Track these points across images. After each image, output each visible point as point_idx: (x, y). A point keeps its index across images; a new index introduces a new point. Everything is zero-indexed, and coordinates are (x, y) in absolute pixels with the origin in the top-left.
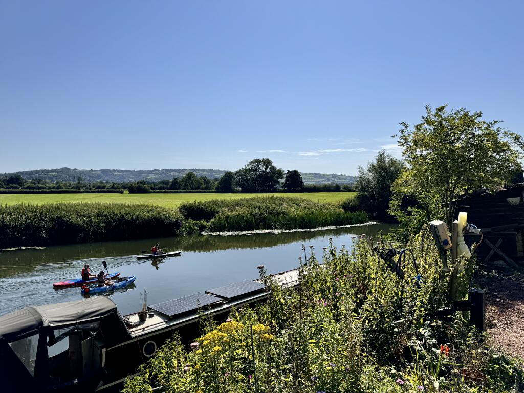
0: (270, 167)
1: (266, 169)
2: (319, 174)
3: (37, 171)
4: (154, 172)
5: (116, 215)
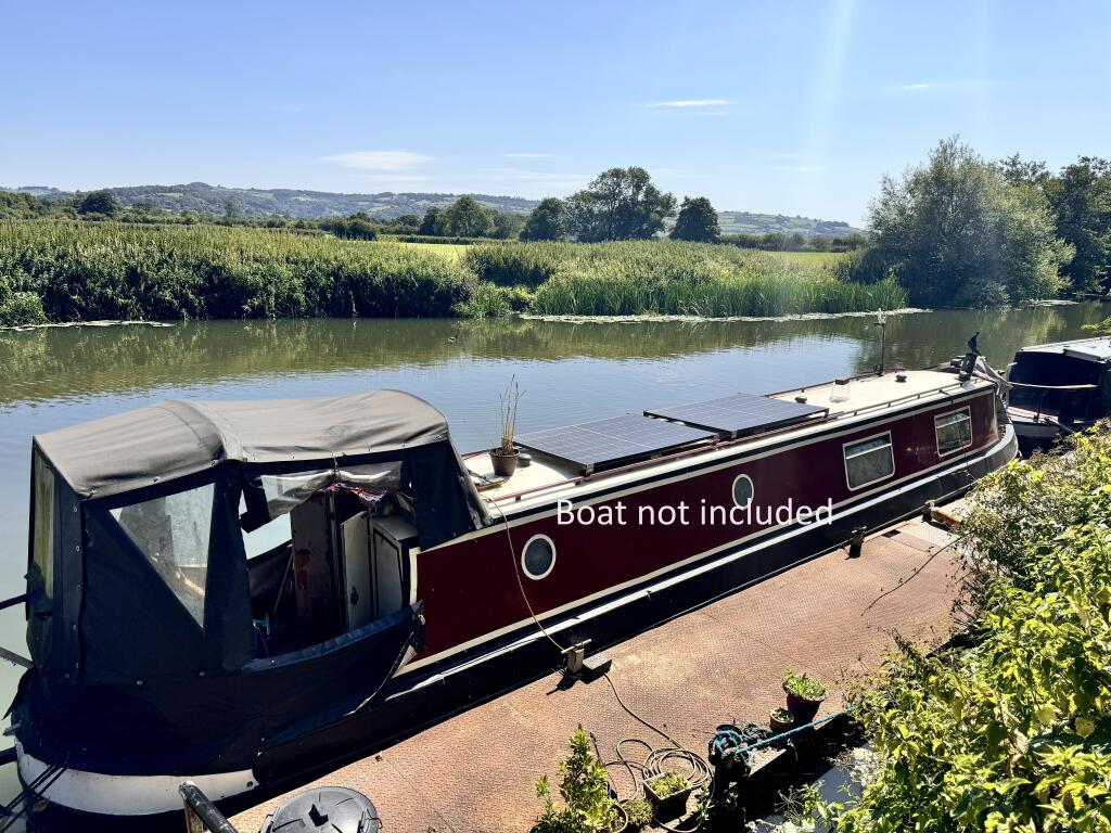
0: (644, 188)
1: (635, 194)
2: (747, 213)
3: (141, 187)
4: (383, 199)
5: (327, 261)
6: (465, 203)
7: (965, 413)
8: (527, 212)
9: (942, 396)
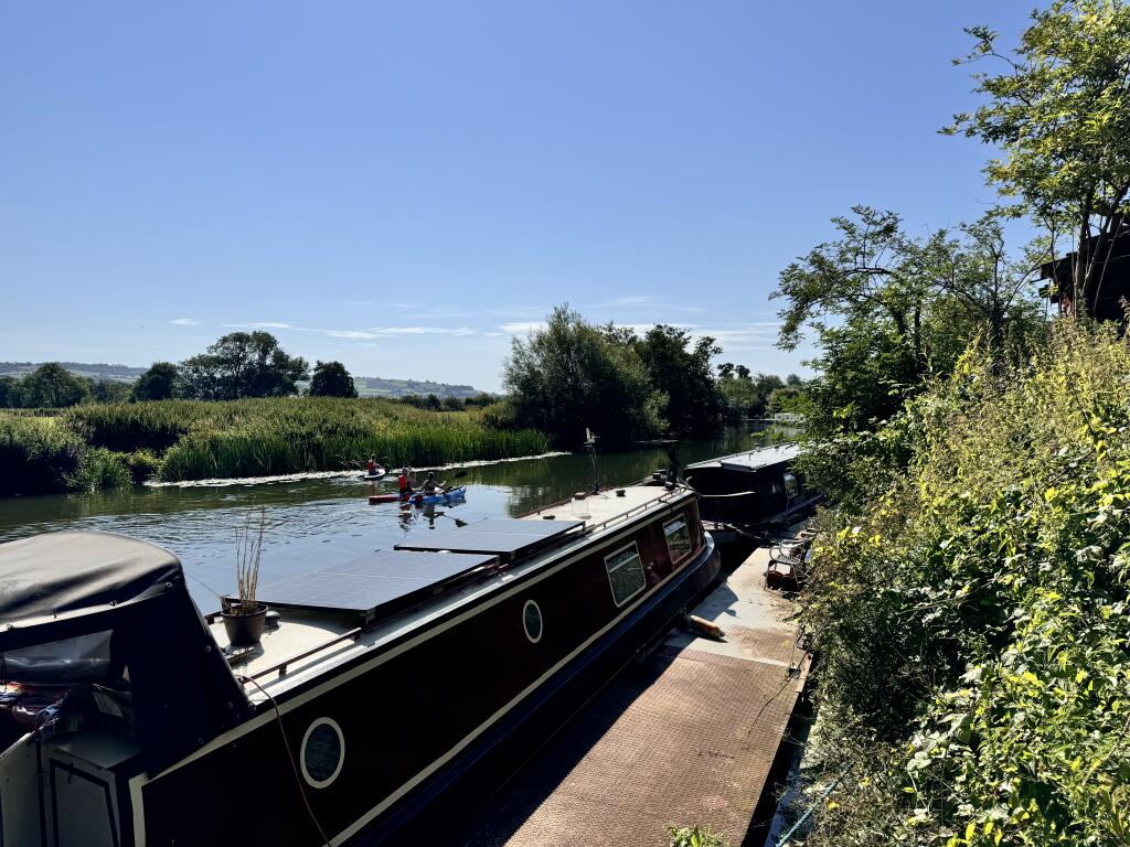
0: (272, 353)
1: (263, 358)
2: (378, 379)
6: (51, 372)
7: (681, 520)
8: (132, 380)
9: (662, 505)
